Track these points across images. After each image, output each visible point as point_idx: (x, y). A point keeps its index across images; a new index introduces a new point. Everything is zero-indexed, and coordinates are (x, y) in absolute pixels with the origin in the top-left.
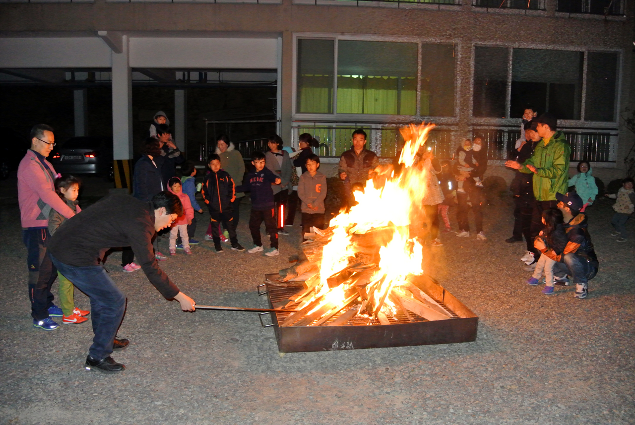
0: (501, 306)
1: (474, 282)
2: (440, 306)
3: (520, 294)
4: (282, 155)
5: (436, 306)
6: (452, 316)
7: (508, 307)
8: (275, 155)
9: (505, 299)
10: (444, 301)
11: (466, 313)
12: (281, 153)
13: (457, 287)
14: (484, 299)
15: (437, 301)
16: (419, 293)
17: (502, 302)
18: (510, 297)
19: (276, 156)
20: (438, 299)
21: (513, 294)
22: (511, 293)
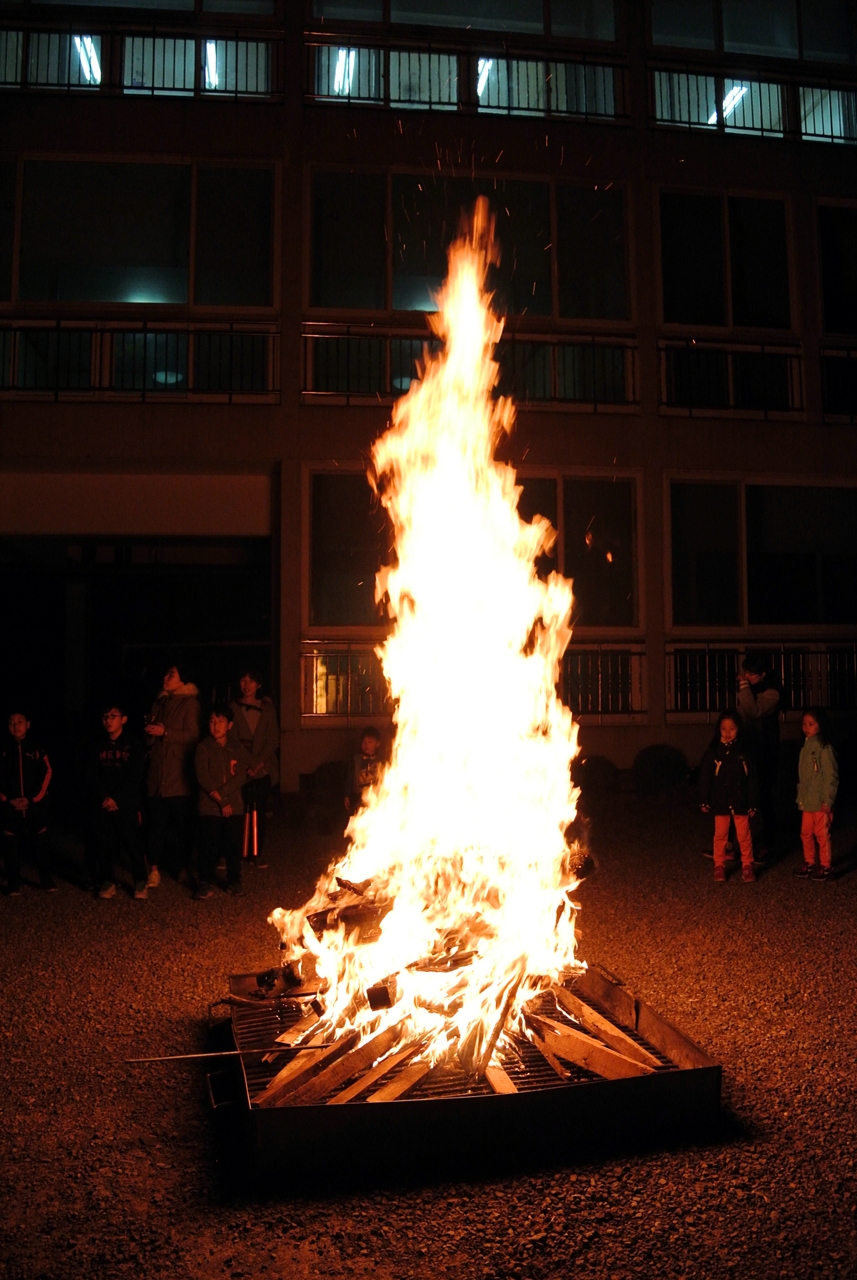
0: (768, 1032)
1: (701, 978)
2: (629, 1040)
3: (805, 999)
4: (259, 710)
5: (622, 1040)
6: (659, 1063)
7: (783, 1033)
8: (244, 708)
9: (775, 1014)
10: (639, 1028)
11: (691, 1055)
12: (259, 706)
13: (665, 991)
14: (728, 1017)
15: (624, 1029)
16: (581, 1010)
17: (769, 1021)
18: (785, 1008)
19: (247, 710)
20: (627, 1023)
21: (790, 1001)
22: (786, 1000)
